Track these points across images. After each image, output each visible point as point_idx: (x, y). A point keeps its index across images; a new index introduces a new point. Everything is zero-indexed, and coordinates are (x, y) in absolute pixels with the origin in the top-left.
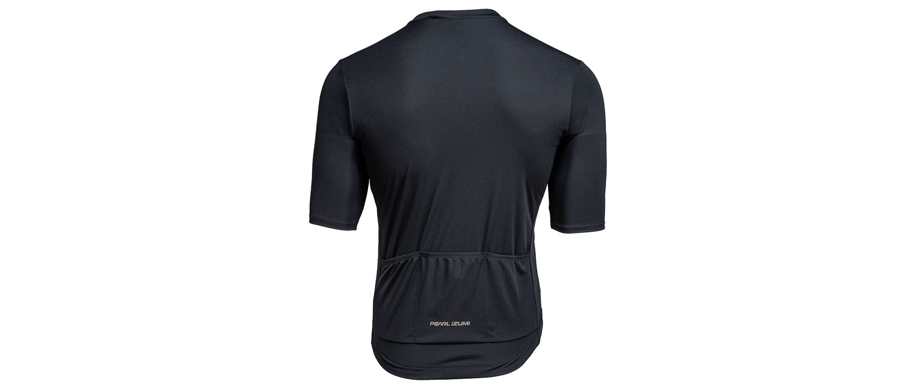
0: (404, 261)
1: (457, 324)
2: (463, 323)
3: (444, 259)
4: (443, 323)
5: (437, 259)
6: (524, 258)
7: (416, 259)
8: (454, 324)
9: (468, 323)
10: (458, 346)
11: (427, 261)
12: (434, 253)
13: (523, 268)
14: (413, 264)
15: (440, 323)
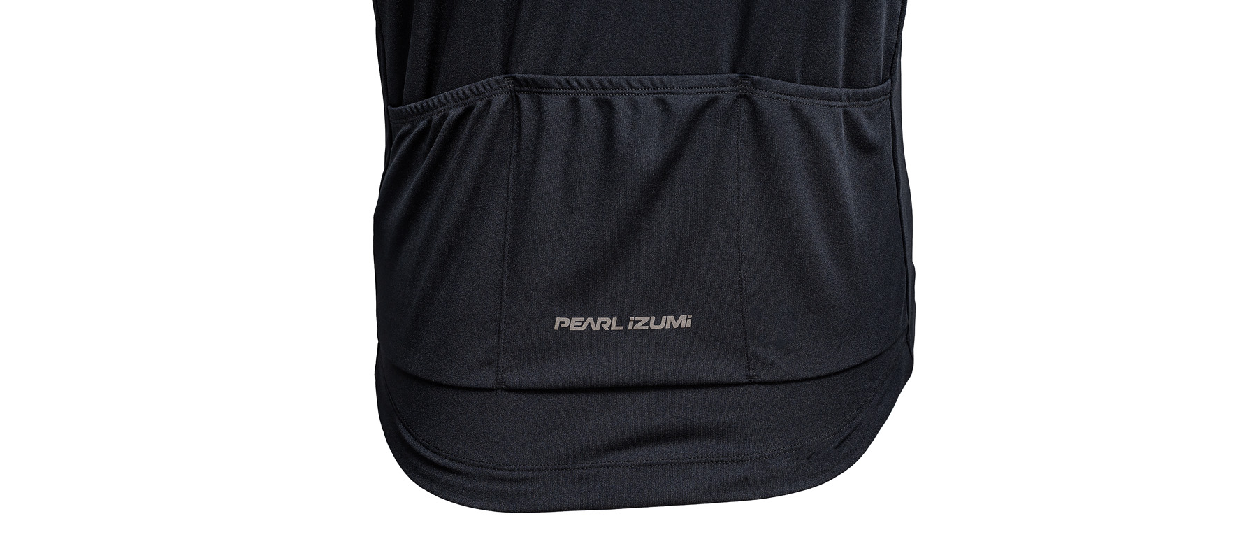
0: (460, 109)
1: (648, 324)
2: (668, 321)
3: (597, 101)
4: (600, 320)
5: (575, 103)
6: (875, 96)
7: (499, 100)
8: (636, 322)
9: (685, 321)
10: (649, 396)
11: (539, 109)
12: (562, 79)
13: (871, 131)
14: (490, 122)
15: (590, 320)
